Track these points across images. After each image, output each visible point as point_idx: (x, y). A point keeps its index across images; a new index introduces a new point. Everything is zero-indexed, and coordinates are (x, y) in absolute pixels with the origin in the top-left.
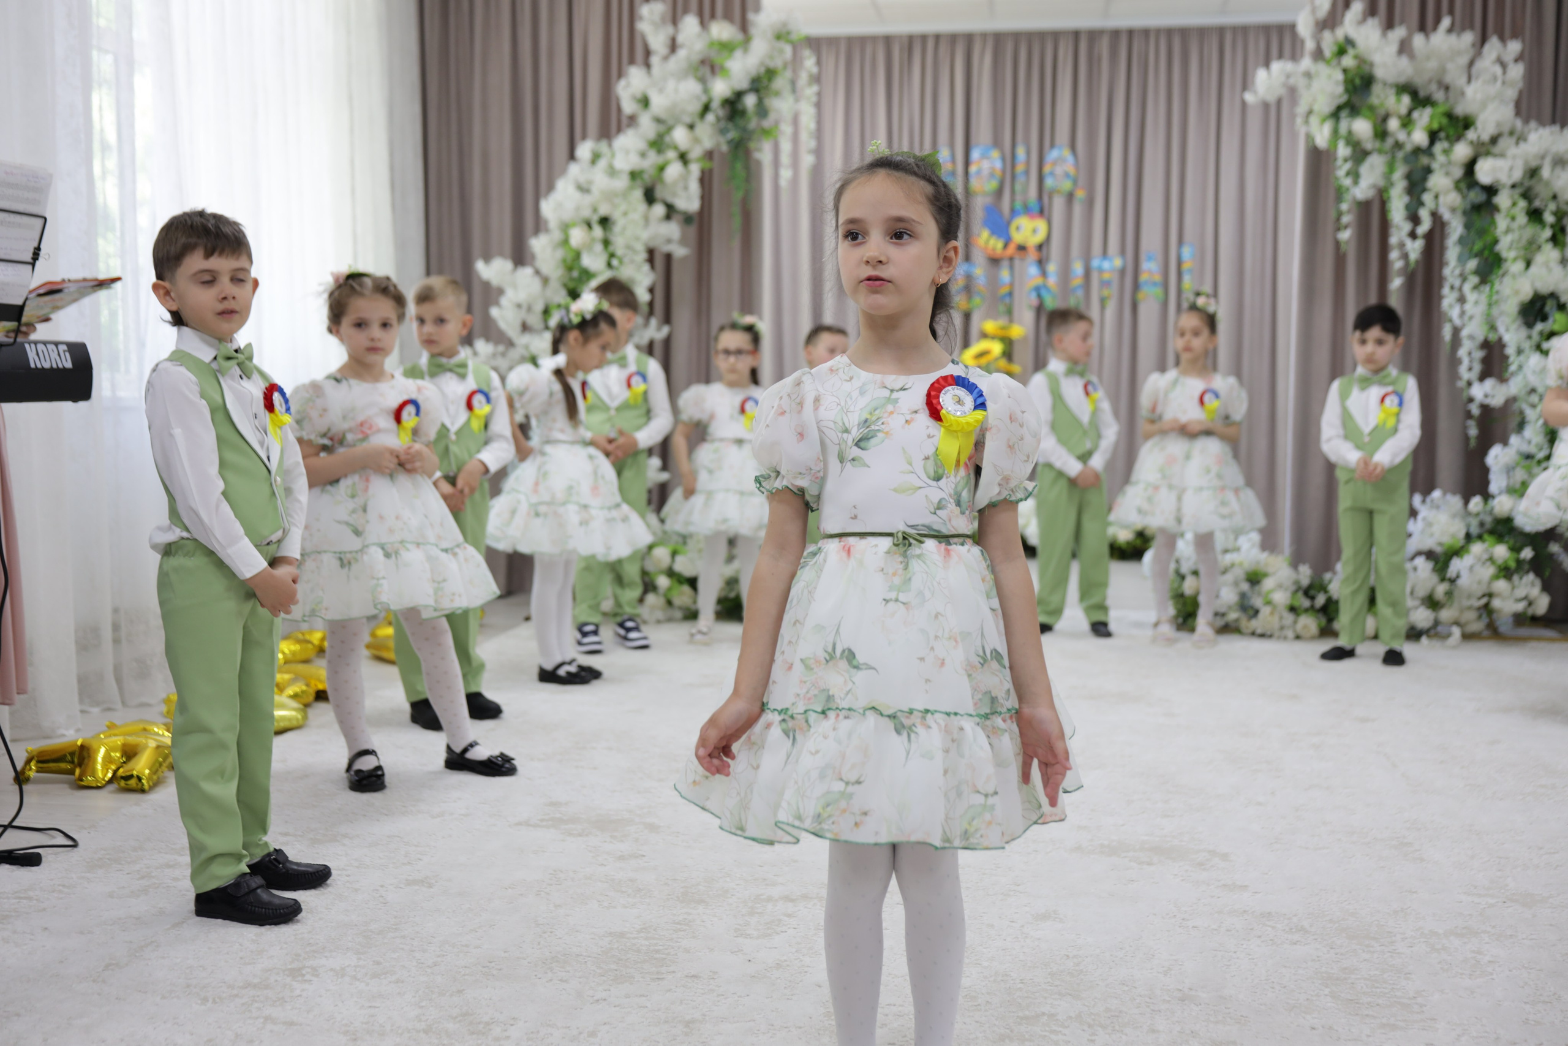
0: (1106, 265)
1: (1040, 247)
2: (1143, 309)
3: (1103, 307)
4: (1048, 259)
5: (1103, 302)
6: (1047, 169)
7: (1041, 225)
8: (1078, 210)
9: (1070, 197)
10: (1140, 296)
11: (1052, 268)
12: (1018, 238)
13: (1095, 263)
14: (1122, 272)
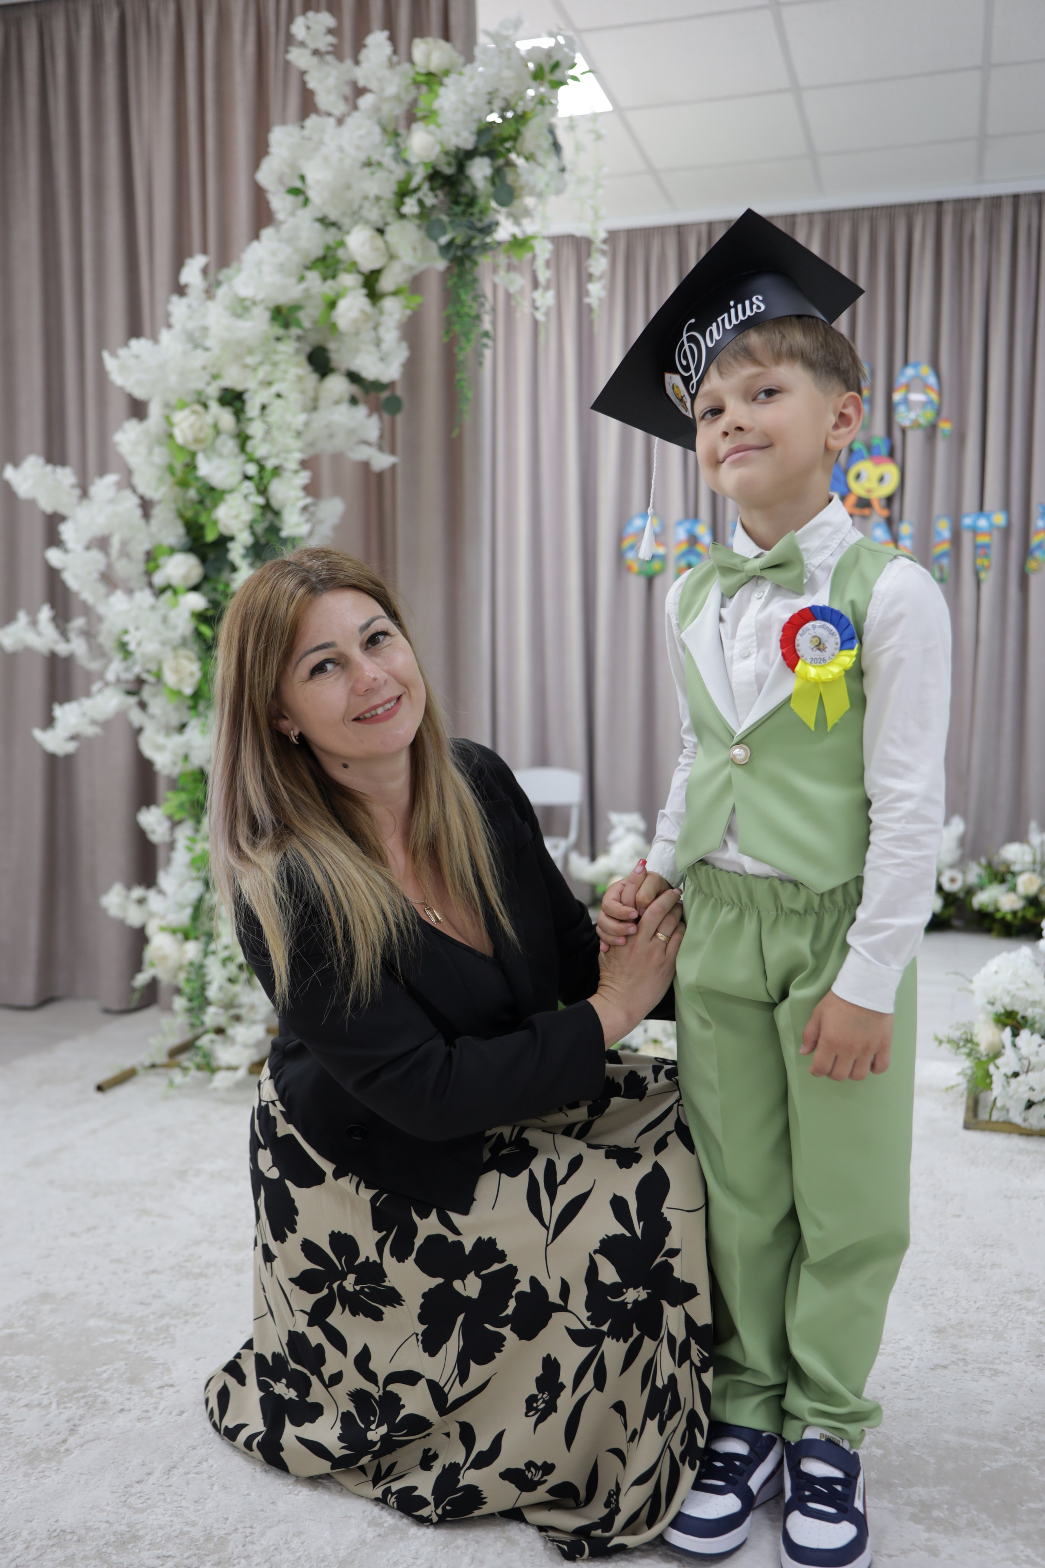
0: (983, 523)
1: (889, 500)
2: (1034, 582)
3: (978, 583)
4: (901, 519)
5: (977, 573)
6: (897, 396)
7: (891, 471)
8: (941, 448)
9: (932, 430)
10: (1032, 565)
11: (905, 529)
12: (858, 489)
13: (967, 521)
14: (1006, 532)
